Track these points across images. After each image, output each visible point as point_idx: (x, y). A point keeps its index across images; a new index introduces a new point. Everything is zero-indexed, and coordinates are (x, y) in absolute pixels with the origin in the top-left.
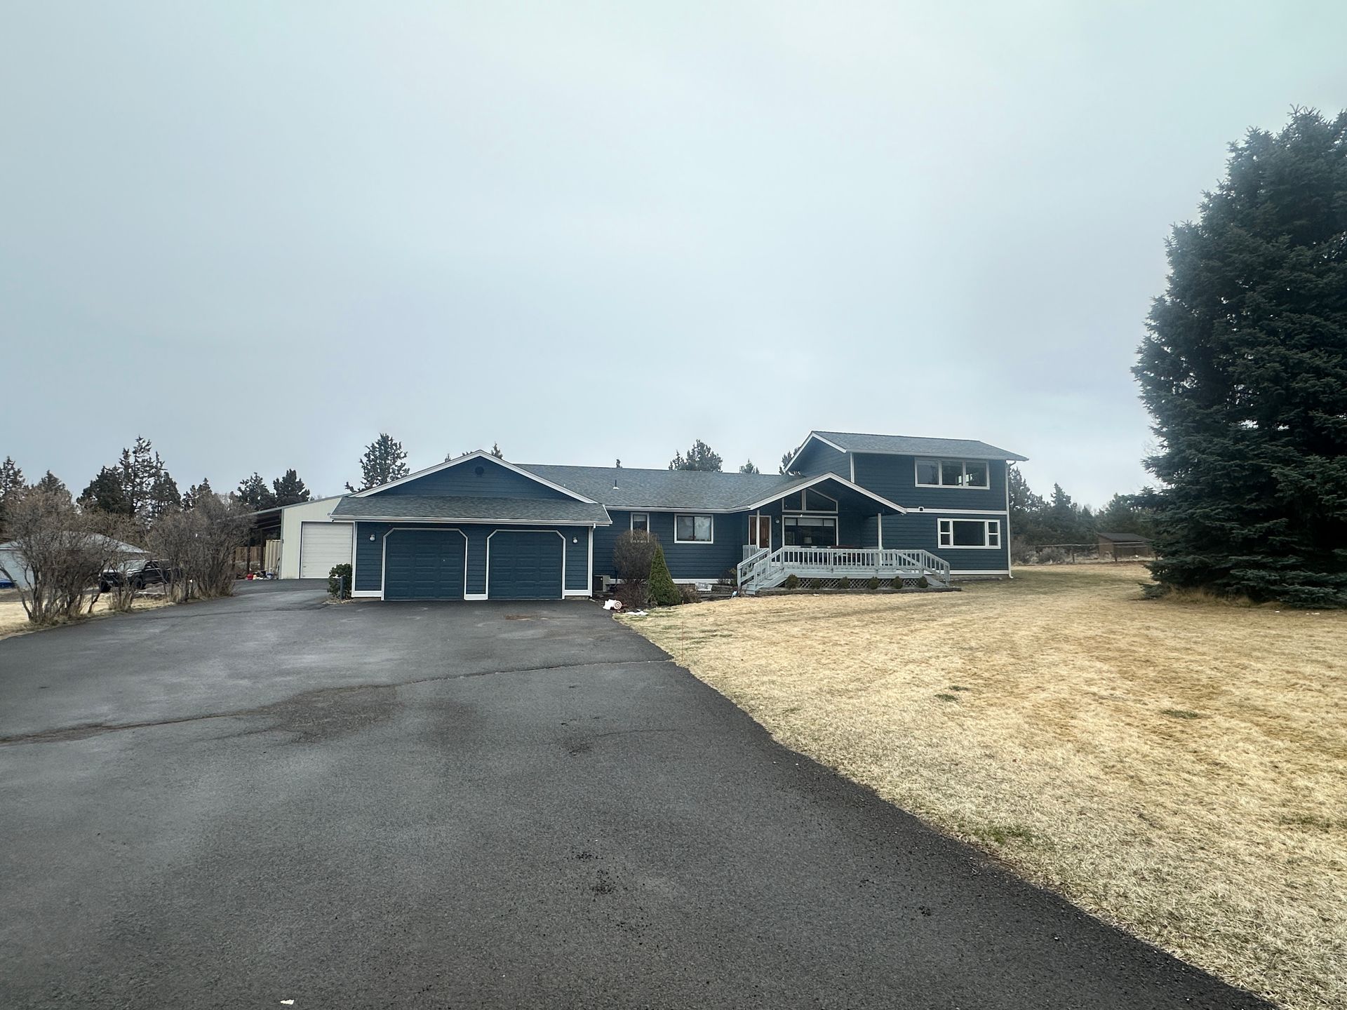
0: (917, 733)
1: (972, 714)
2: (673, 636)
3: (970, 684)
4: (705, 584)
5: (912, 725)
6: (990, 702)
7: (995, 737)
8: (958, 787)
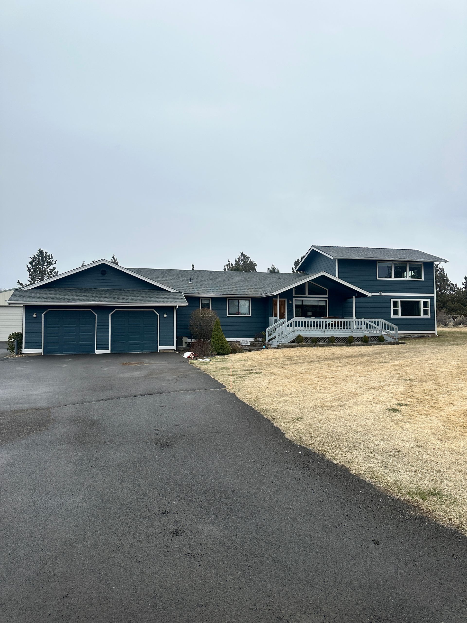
0: (375, 433)
1: (409, 420)
2: (226, 373)
3: (409, 401)
4: (246, 341)
5: (372, 428)
6: (421, 413)
7: (423, 434)
8: (399, 466)
